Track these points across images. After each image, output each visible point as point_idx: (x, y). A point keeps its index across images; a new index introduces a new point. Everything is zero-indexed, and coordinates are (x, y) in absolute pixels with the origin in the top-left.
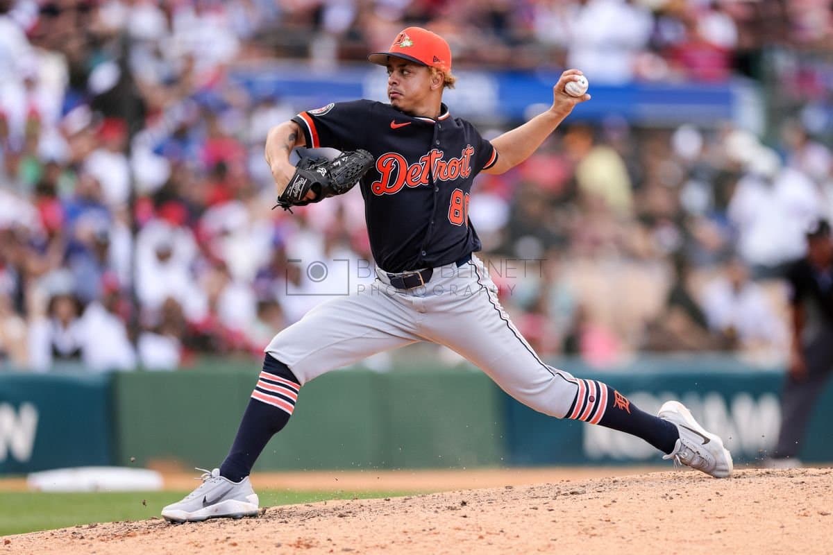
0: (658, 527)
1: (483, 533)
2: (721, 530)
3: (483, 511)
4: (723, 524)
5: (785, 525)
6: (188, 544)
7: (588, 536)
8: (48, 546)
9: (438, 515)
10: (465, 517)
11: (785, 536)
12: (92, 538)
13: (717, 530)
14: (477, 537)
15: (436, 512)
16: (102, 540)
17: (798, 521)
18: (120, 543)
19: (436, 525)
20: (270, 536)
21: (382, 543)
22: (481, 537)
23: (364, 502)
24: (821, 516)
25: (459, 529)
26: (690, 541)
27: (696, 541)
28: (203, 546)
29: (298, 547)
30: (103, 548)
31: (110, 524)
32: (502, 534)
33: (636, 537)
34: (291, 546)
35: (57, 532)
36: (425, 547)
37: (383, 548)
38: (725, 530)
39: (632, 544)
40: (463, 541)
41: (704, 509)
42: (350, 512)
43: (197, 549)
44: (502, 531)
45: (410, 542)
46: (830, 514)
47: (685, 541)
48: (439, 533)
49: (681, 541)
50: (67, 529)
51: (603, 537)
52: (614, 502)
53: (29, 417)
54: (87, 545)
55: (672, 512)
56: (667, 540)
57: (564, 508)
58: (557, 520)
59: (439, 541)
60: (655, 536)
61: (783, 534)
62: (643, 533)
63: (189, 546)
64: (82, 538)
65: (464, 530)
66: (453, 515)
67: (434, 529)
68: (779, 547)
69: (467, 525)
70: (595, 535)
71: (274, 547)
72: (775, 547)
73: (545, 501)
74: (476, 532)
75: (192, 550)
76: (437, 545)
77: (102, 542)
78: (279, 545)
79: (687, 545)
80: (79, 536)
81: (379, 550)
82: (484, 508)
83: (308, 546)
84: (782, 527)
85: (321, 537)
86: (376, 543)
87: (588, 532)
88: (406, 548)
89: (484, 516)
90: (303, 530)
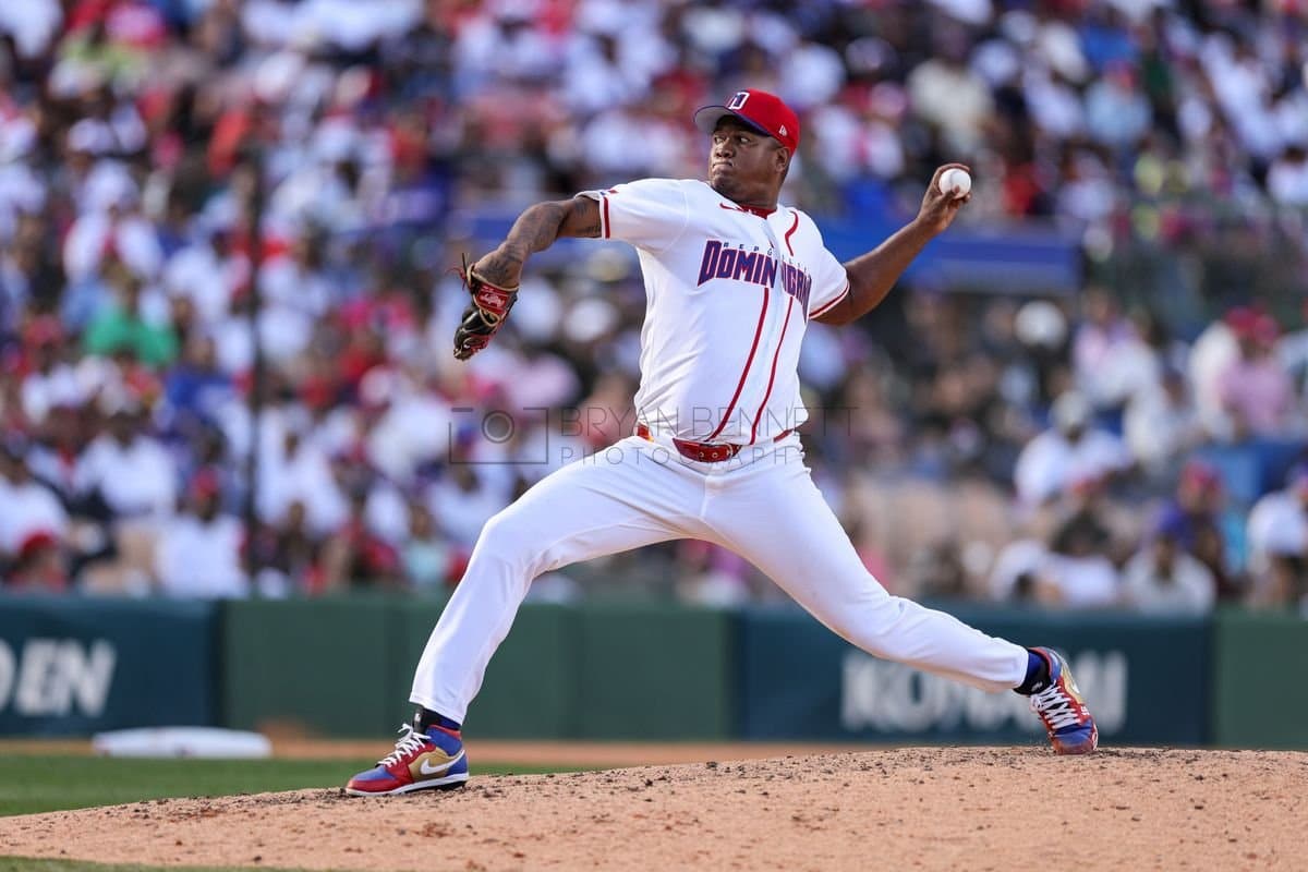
0: (901, 821)
1: (671, 822)
2: (985, 826)
3: (673, 793)
4: (987, 817)
5: (1068, 821)
6: (283, 828)
7: (808, 829)
8: (101, 827)
9: (615, 798)
10: (649, 800)
11: (1067, 836)
12: (159, 818)
13: (978, 825)
14: (664, 827)
15: (612, 793)
16: (172, 821)
17: (1086, 817)
18: (195, 825)
19: (611, 811)
20: (392, 819)
21: (538, 832)
22: (668, 828)
23: (522, 778)
24: (1116, 811)
25: (639, 816)
26: (942, 840)
27: (950, 840)
28: (303, 832)
29: (428, 835)
30: (172, 830)
31: (186, 800)
32: (696, 824)
33: (871, 833)
34: (417, 833)
35: (114, 809)
36: (594, 839)
37: (538, 839)
38: (989, 826)
39: (866, 842)
40: (643, 832)
41: (964, 797)
42: (499, 791)
43: (295, 835)
44: (697, 821)
45: (575, 832)
46: (1129, 808)
47: (936, 839)
48: (613, 821)
49: (930, 839)
50: (129, 805)
51: (828, 832)
52: (846, 785)
53: (104, 660)
54: (152, 827)
55: (921, 800)
56: (911, 836)
57: (780, 792)
58: (769, 807)
59: (612, 832)
60: (897, 832)
61: (1064, 833)
62: (881, 828)
63: (285, 830)
64: (146, 817)
65: (646, 818)
66: (634, 798)
67: (608, 815)
68: (1058, 850)
69: (651, 812)
70: (818, 828)
71: (395, 835)
72: (1052, 849)
73: (757, 782)
74: (661, 821)
75: (289, 837)
76: (609, 837)
77: (171, 824)
78: (402, 832)
79: (939, 845)
80: (144, 814)
81: (534, 840)
82: (675, 789)
83: (441, 835)
84: (1065, 823)
85: (458, 823)
86: (530, 832)
87: (810, 824)
88: (568, 840)
89: (675, 801)
90: (435, 813)
